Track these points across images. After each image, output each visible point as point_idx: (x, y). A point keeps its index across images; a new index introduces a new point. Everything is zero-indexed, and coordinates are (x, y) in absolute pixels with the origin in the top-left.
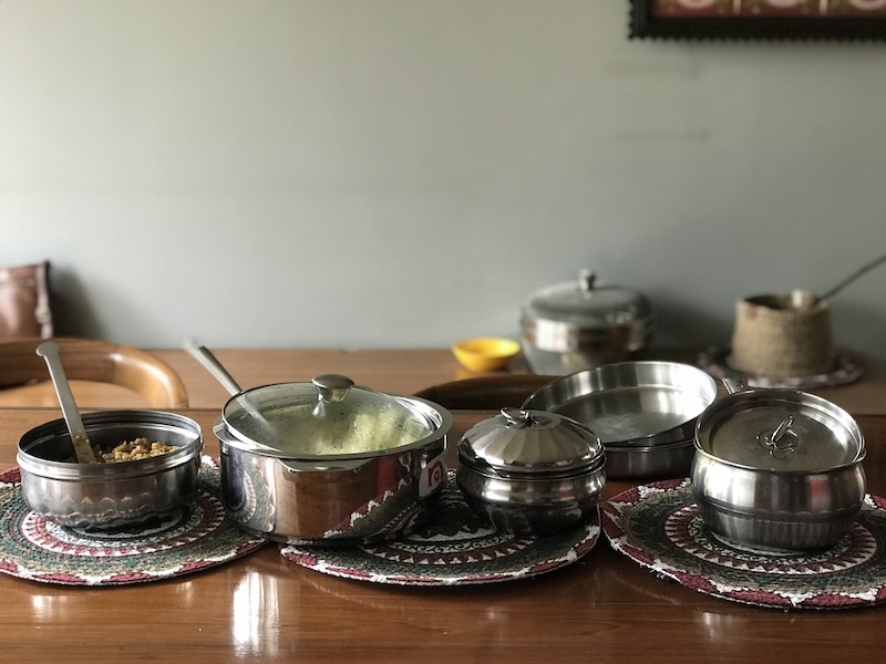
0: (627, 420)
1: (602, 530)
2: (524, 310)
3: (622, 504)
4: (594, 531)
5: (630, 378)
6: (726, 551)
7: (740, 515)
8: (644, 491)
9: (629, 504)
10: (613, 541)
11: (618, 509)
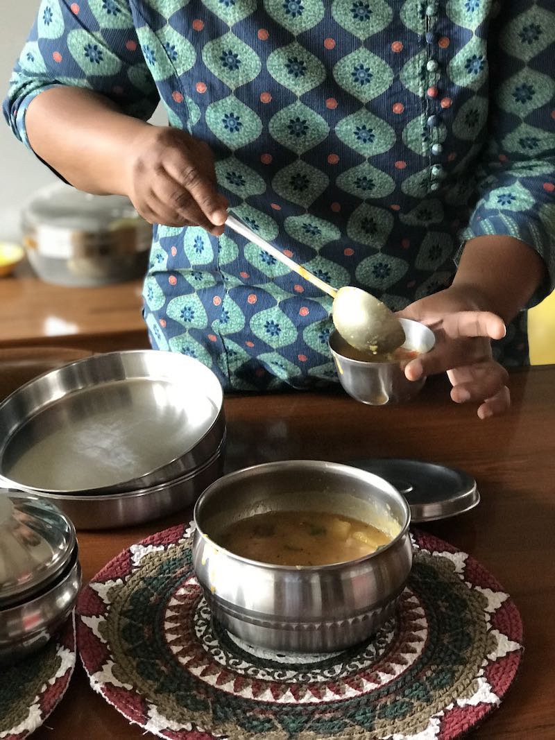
0: (117, 433)
1: (78, 658)
2: (23, 214)
3: (110, 584)
4: (68, 659)
5: (117, 371)
6: (244, 665)
7: (255, 623)
8: (139, 552)
9: (119, 581)
10: (92, 679)
11: (102, 594)
